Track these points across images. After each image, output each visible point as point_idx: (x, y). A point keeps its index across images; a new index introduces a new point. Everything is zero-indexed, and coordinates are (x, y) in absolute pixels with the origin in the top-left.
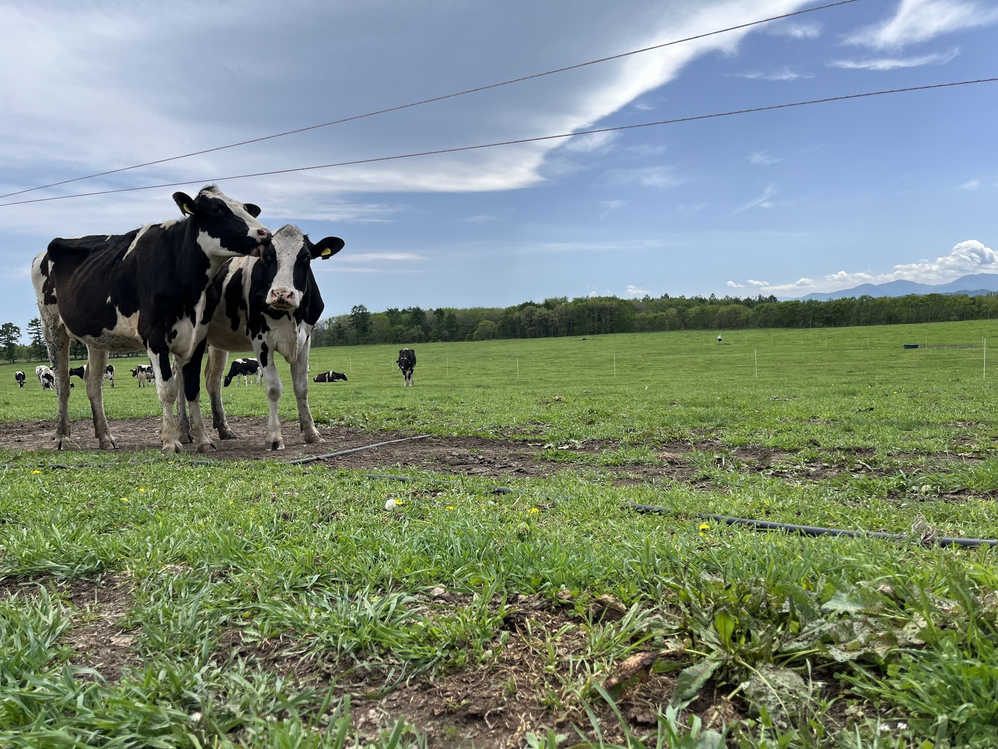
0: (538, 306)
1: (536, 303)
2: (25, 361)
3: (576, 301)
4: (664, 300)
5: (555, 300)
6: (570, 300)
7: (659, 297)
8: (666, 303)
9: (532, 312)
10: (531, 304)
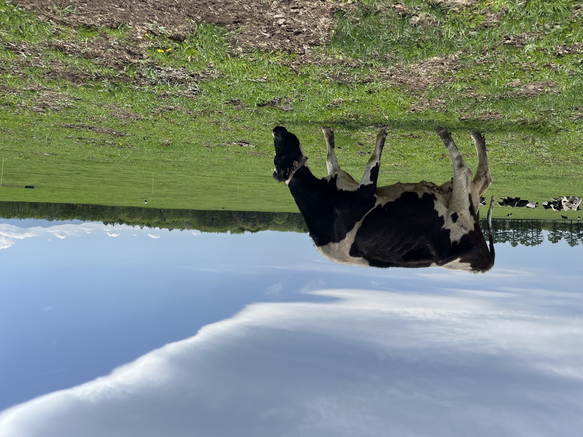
0: (248, 230)
1: (249, 232)
2: (547, 221)
3: (225, 231)
4: (172, 228)
5: (238, 233)
6: (229, 232)
7: (175, 229)
8: (171, 226)
9: (252, 227)
10: (252, 232)
